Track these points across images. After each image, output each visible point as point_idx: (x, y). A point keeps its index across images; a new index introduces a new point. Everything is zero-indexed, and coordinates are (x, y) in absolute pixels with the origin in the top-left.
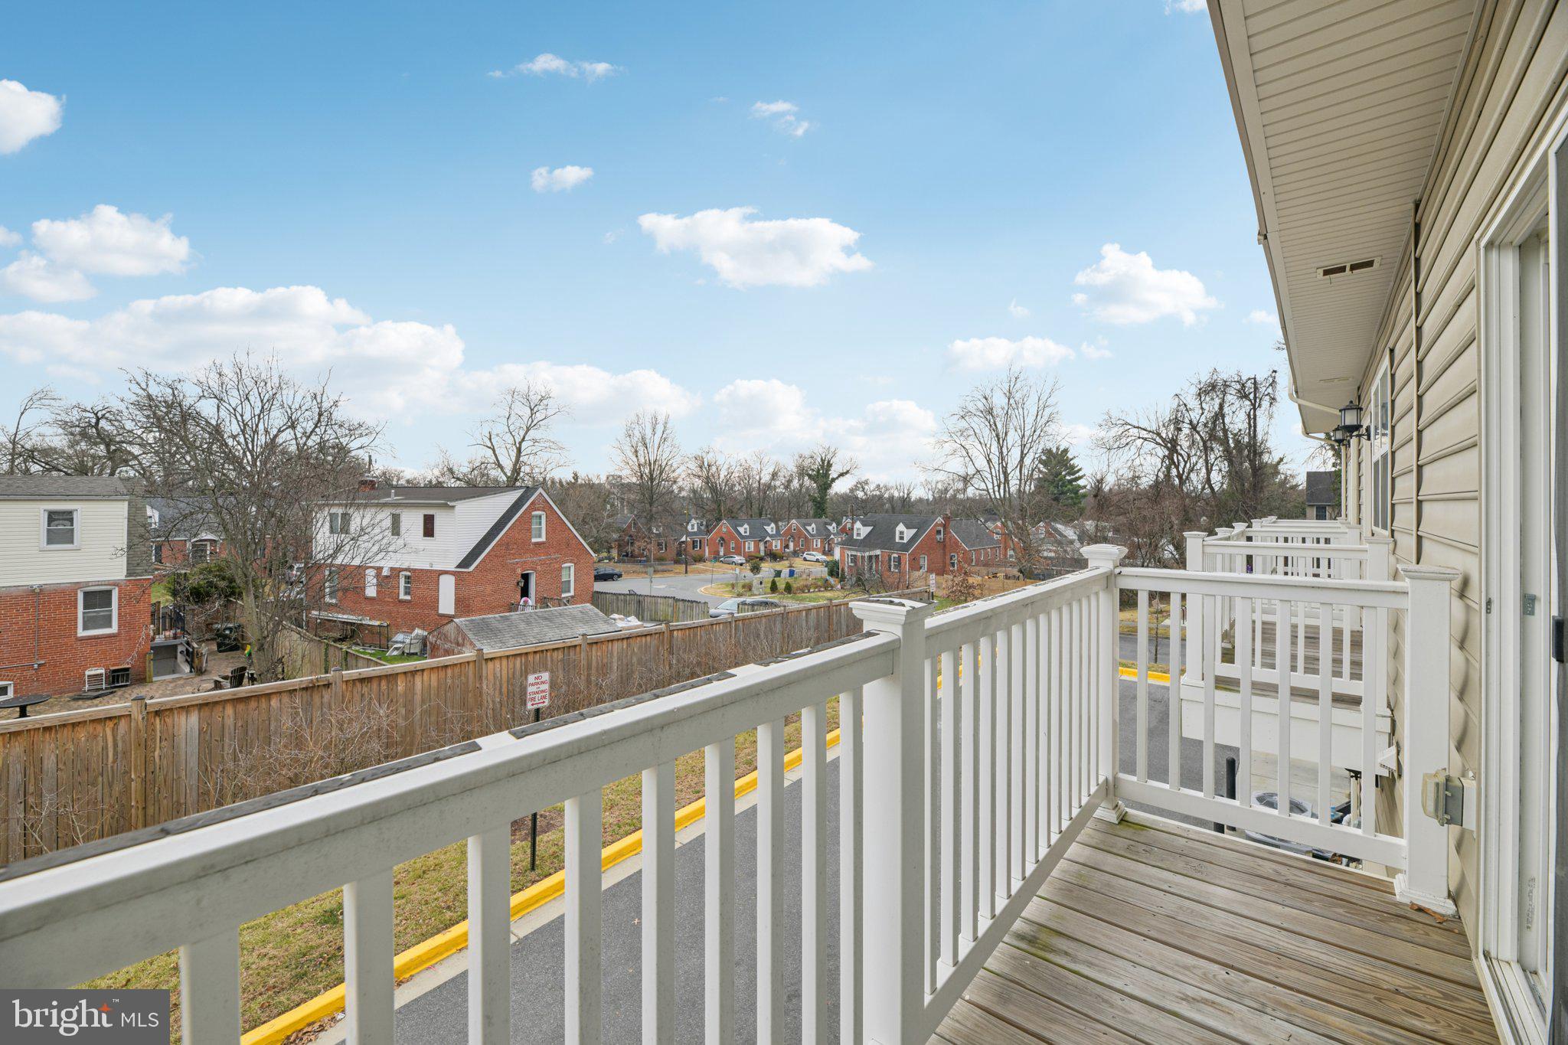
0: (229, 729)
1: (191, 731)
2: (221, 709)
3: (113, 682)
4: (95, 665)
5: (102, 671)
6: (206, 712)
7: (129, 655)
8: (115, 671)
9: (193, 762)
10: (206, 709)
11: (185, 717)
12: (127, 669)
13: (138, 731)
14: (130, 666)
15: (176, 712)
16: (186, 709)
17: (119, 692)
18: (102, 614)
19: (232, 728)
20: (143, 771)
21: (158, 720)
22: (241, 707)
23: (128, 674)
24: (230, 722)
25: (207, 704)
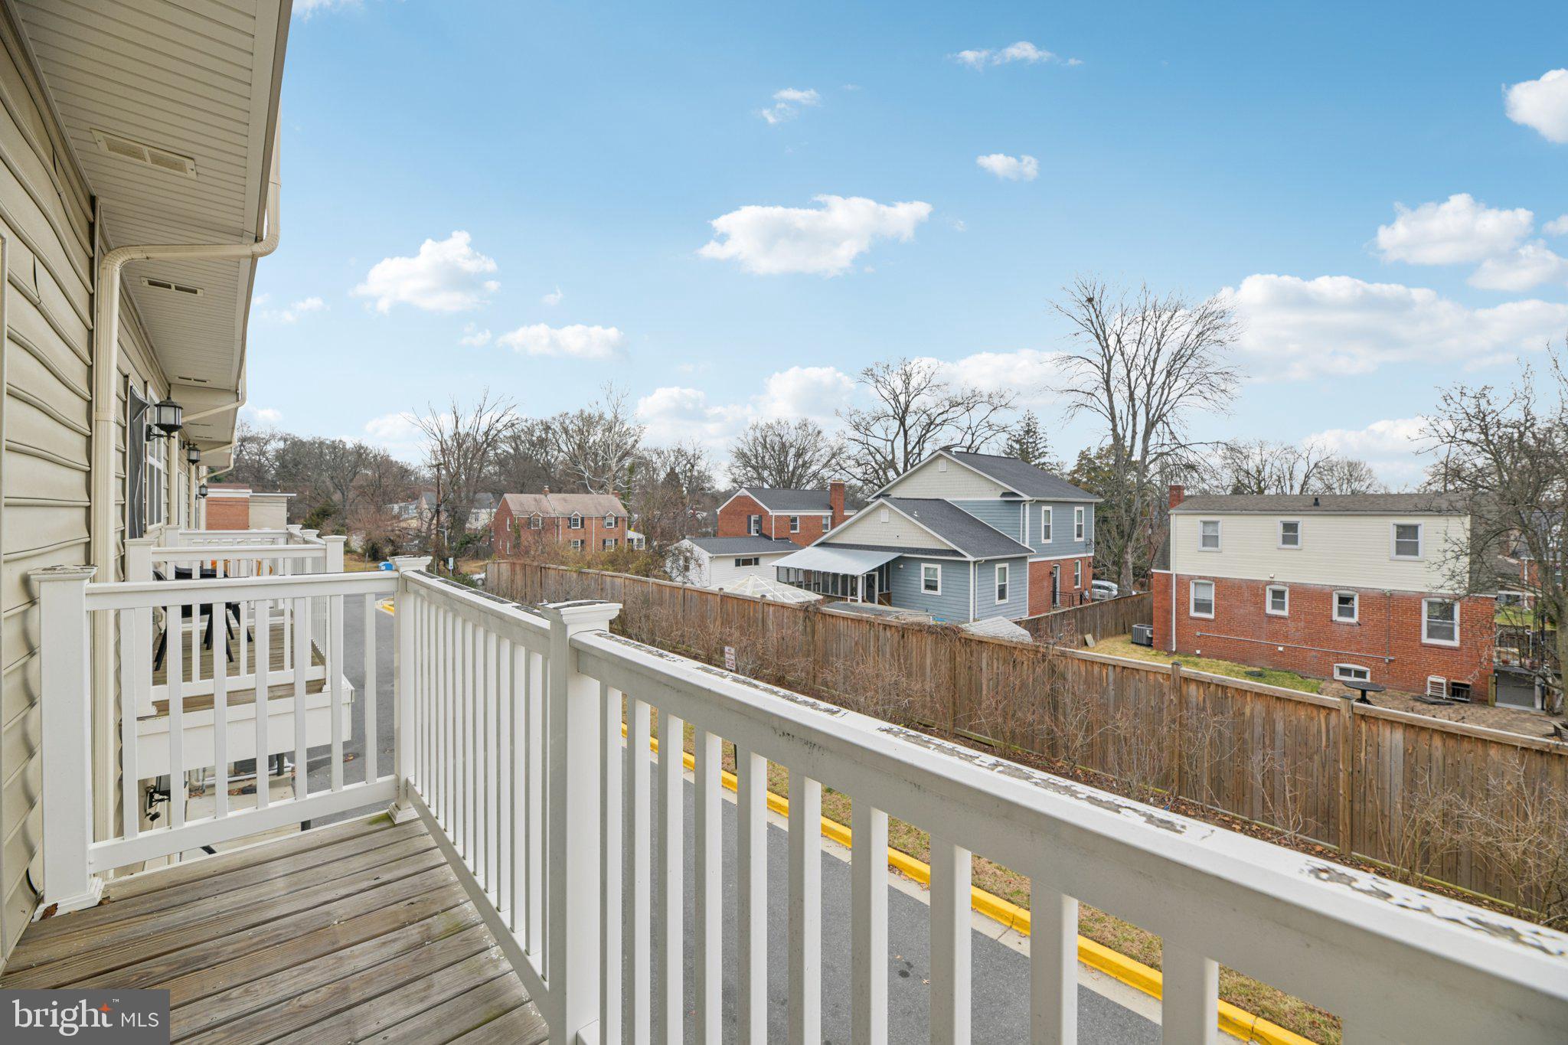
0: (1437, 762)
1: (1396, 748)
2: (1428, 737)
3: (1453, 695)
4: (1438, 674)
5: (1443, 681)
6: (1411, 734)
7: (1471, 673)
8: (1454, 684)
9: (1398, 780)
10: (1412, 731)
11: (1389, 730)
12: (1467, 686)
13: (1346, 728)
14: (1470, 683)
15: (1380, 723)
16: (1392, 723)
17: (1457, 706)
18: (1444, 625)
19: (1441, 763)
20: (1350, 765)
21: (1363, 725)
22: (1451, 743)
23: (1468, 692)
24: (1438, 754)
25: (1413, 726)
